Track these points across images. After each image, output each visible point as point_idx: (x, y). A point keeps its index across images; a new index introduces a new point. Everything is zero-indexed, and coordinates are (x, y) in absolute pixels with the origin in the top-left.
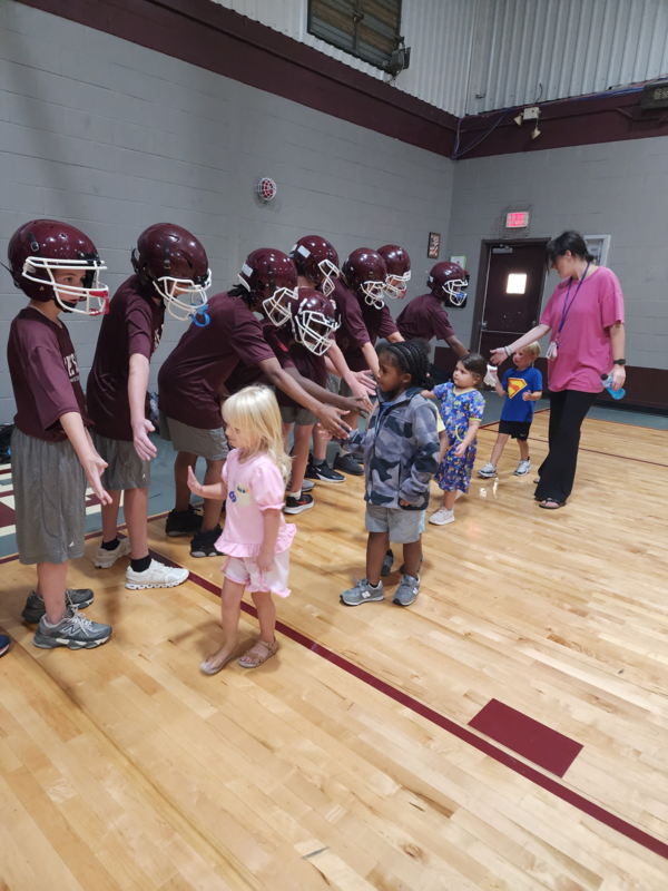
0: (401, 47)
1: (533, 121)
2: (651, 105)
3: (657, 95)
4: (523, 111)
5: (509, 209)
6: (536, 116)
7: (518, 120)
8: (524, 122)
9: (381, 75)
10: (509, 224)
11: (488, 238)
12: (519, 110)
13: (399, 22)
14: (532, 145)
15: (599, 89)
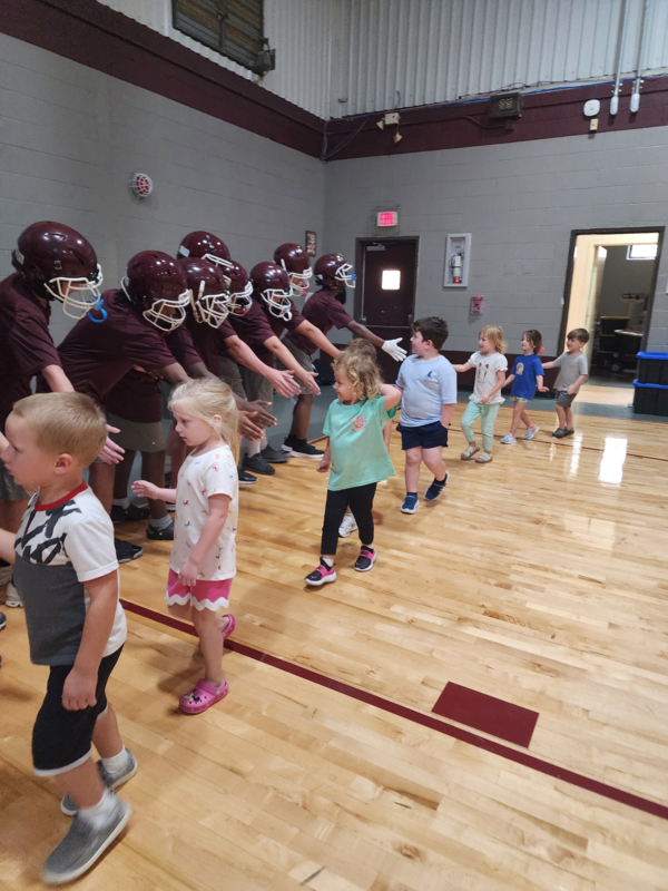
0: (266, 48)
1: (394, 126)
2: (498, 114)
3: (502, 105)
4: (384, 116)
5: (378, 209)
6: (396, 121)
7: (380, 125)
8: (386, 126)
9: (248, 75)
10: (380, 223)
11: (362, 236)
12: (381, 115)
13: (262, 24)
14: (394, 149)
15: (450, 98)
